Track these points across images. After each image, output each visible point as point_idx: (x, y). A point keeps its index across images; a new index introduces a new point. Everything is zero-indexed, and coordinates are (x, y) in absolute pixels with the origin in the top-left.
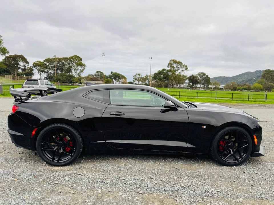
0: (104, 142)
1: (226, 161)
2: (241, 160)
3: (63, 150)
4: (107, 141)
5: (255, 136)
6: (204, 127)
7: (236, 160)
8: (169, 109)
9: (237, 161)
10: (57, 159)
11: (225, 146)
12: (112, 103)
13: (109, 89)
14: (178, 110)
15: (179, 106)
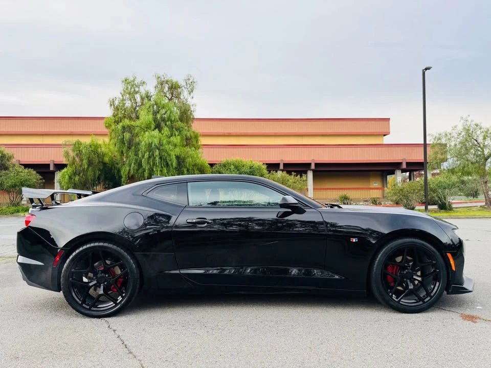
0: (177, 272)
1: (401, 302)
2: (428, 301)
4: (183, 271)
5: (449, 255)
6: (354, 241)
7: (419, 302)
8: (290, 210)
9: (421, 303)
11: (396, 275)
12: (191, 204)
13: (186, 182)
14: (306, 211)
15: (308, 206)
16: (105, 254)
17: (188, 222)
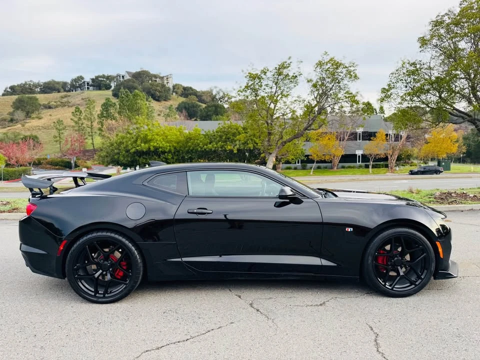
0: (179, 260)
2: (420, 283)
3: (111, 275)
4: (184, 259)
5: (438, 243)
6: (349, 230)
7: (411, 285)
8: (288, 201)
9: (413, 286)
10: (102, 292)
12: (191, 194)
13: (186, 170)
14: (303, 202)
15: (305, 196)
16: (105, 242)
17: (189, 213)
